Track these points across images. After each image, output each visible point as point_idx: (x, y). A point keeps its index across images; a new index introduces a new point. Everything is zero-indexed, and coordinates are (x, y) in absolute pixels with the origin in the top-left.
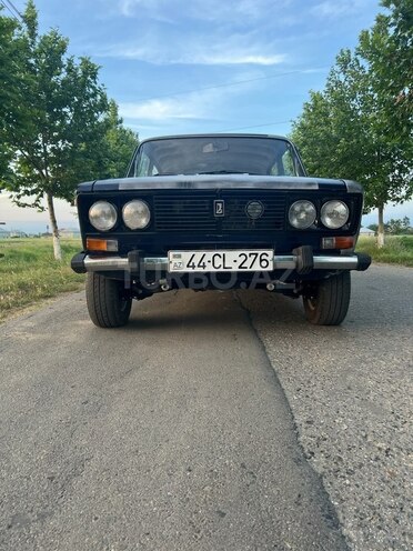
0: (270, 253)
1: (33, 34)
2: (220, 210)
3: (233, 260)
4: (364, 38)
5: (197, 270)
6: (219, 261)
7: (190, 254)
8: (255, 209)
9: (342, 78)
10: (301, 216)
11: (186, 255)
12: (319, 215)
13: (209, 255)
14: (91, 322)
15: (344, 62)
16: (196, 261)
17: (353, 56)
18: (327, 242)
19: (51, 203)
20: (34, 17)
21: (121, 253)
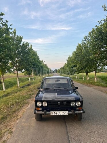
0: (68, 112)
1: (15, 36)
2: (59, 104)
3: (61, 113)
4: (90, 33)
5: (55, 115)
6: (59, 113)
7: (54, 112)
8: (65, 103)
9: (85, 42)
10: (73, 104)
11: (53, 112)
12: (76, 104)
13: (57, 112)
14: (35, 118)
15: (85, 38)
16: (55, 113)
17: (87, 37)
18: (77, 109)
19: (17, 73)
20: (16, 33)
21: (42, 110)
